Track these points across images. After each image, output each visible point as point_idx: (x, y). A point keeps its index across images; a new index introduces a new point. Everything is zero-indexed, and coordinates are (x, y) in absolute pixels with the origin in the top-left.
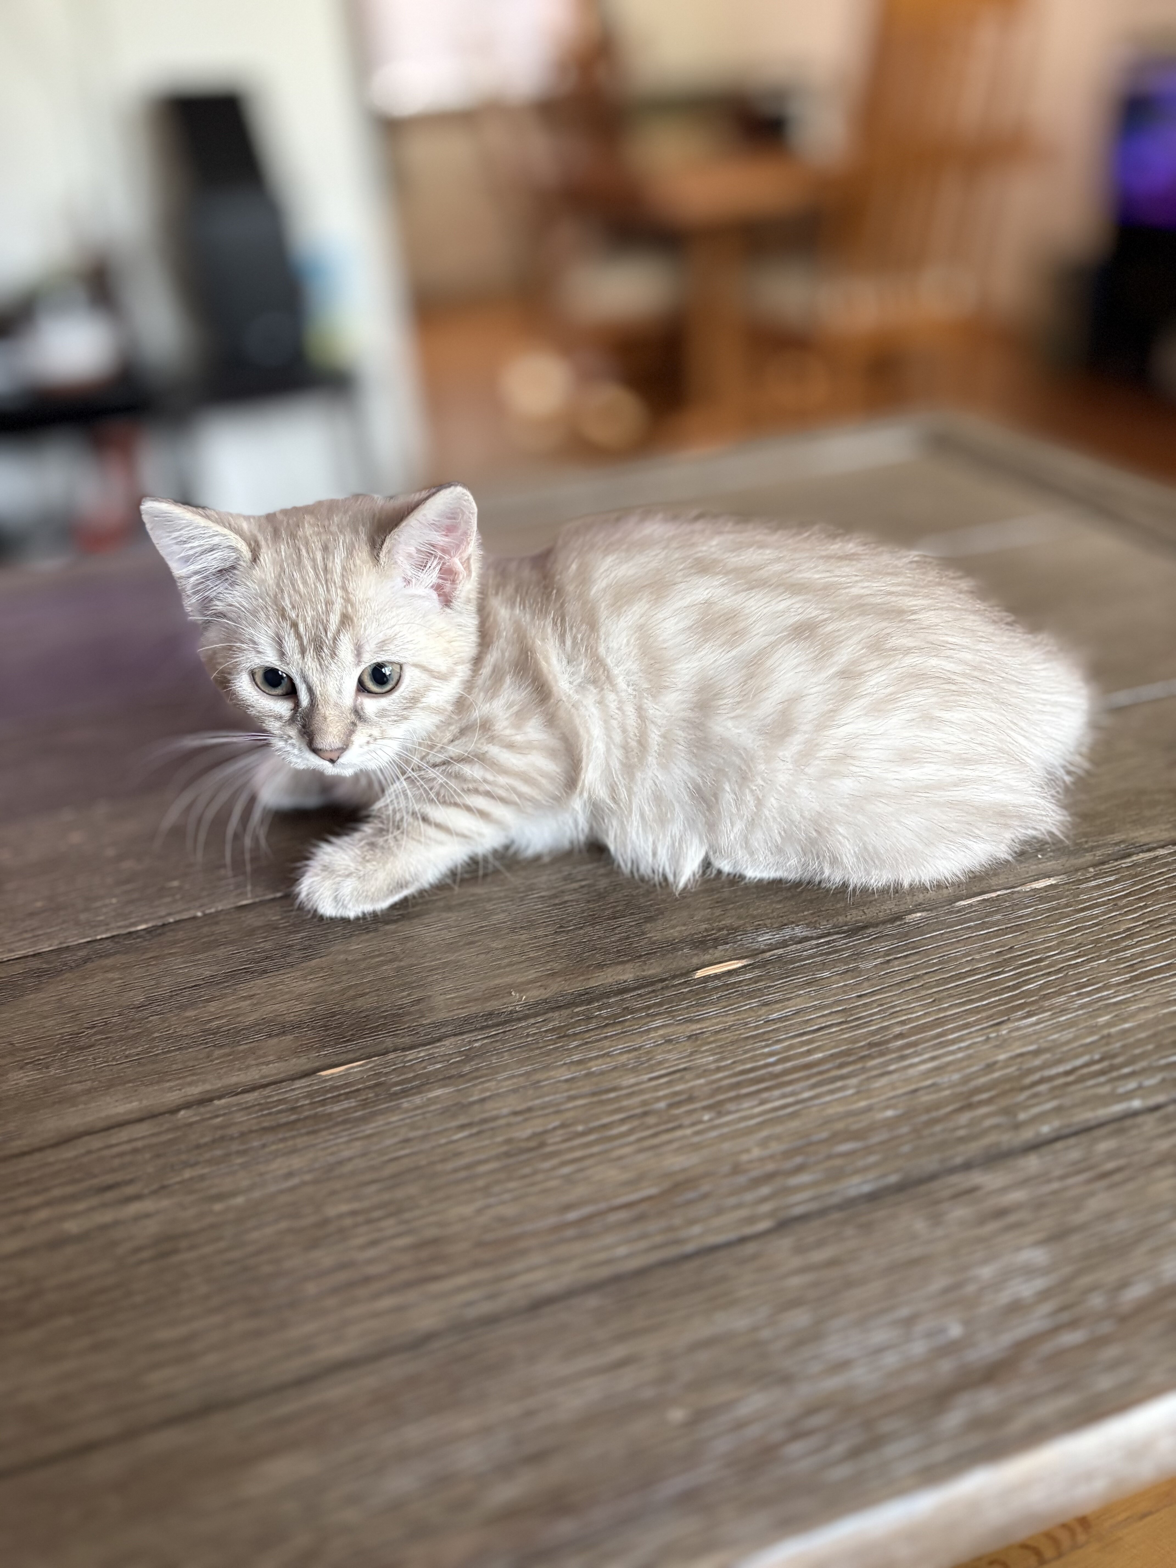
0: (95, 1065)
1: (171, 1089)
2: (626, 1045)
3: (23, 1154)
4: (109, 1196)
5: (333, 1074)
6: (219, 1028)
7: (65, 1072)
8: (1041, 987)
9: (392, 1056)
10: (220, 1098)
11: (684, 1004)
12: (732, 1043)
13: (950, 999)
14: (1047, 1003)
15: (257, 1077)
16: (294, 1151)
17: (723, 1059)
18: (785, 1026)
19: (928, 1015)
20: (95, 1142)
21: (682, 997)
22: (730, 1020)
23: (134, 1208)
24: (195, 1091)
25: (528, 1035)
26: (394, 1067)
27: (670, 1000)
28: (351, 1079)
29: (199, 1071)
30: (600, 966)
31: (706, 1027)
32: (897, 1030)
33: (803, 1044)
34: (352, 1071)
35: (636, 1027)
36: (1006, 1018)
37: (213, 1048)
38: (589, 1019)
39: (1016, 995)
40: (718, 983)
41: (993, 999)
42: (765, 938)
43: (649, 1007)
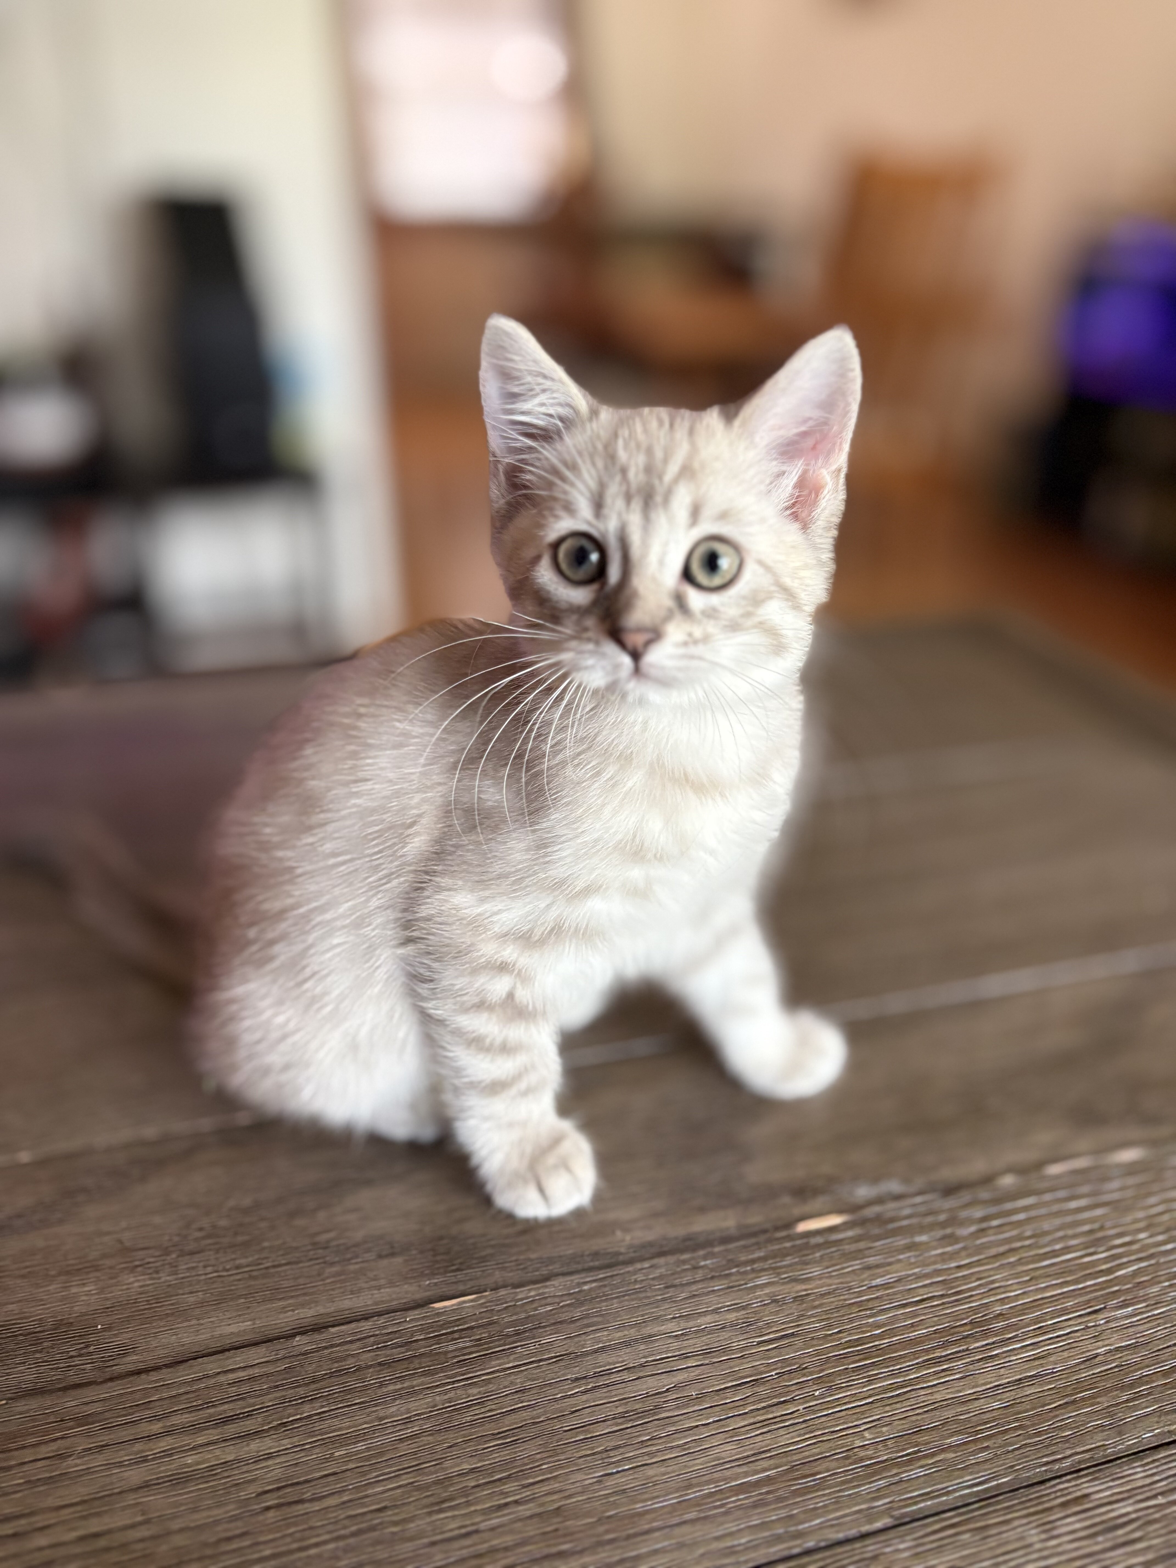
0: (206, 1274)
1: (283, 1310)
2: (733, 1302)
3: (139, 1372)
4: (231, 1429)
5: (445, 1307)
6: (328, 1241)
7: (176, 1279)
8: (1135, 1274)
9: (502, 1292)
10: (333, 1326)
11: (788, 1261)
12: (838, 1309)
13: (1048, 1279)
14: (1141, 1293)
15: (369, 1303)
16: (412, 1393)
17: (830, 1327)
18: (888, 1295)
19: (1025, 1296)
20: (211, 1365)
21: (784, 1254)
22: (834, 1283)
23: (255, 1446)
24: (308, 1314)
25: (636, 1281)
26: (505, 1305)
27: (774, 1255)
28: (464, 1314)
29: (311, 1290)
30: (702, 1210)
31: (812, 1289)
32: (998, 1309)
33: (907, 1316)
34: (464, 1305)
35: (743, 1282)
36: (1102, 1306)
37: (323, 1265)
38: (696, 1268)
39: (1110, 1281)
40: (819, 1240)
41: (1089, 1283)
42: (863, 1192)
43: (753, 1261)
